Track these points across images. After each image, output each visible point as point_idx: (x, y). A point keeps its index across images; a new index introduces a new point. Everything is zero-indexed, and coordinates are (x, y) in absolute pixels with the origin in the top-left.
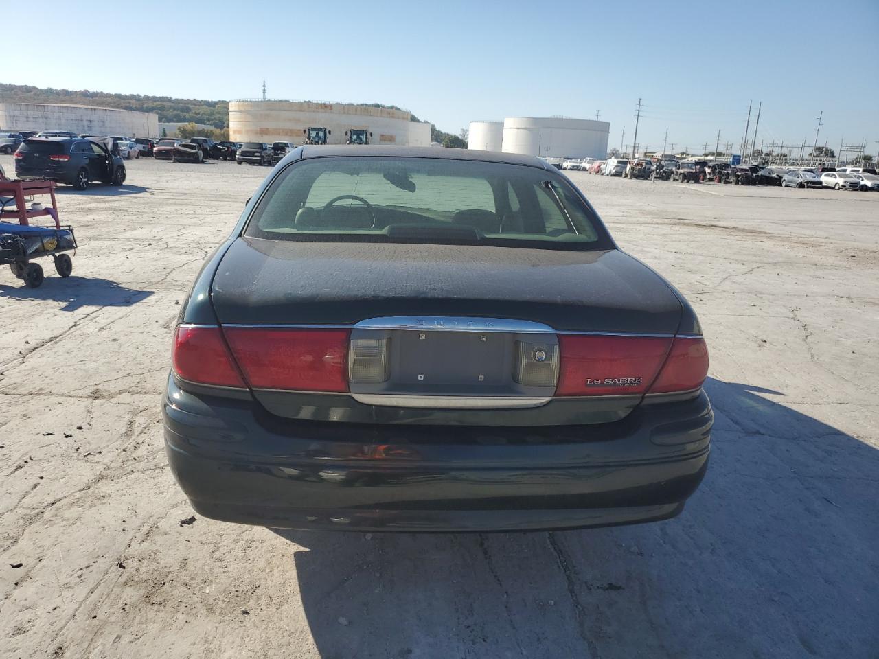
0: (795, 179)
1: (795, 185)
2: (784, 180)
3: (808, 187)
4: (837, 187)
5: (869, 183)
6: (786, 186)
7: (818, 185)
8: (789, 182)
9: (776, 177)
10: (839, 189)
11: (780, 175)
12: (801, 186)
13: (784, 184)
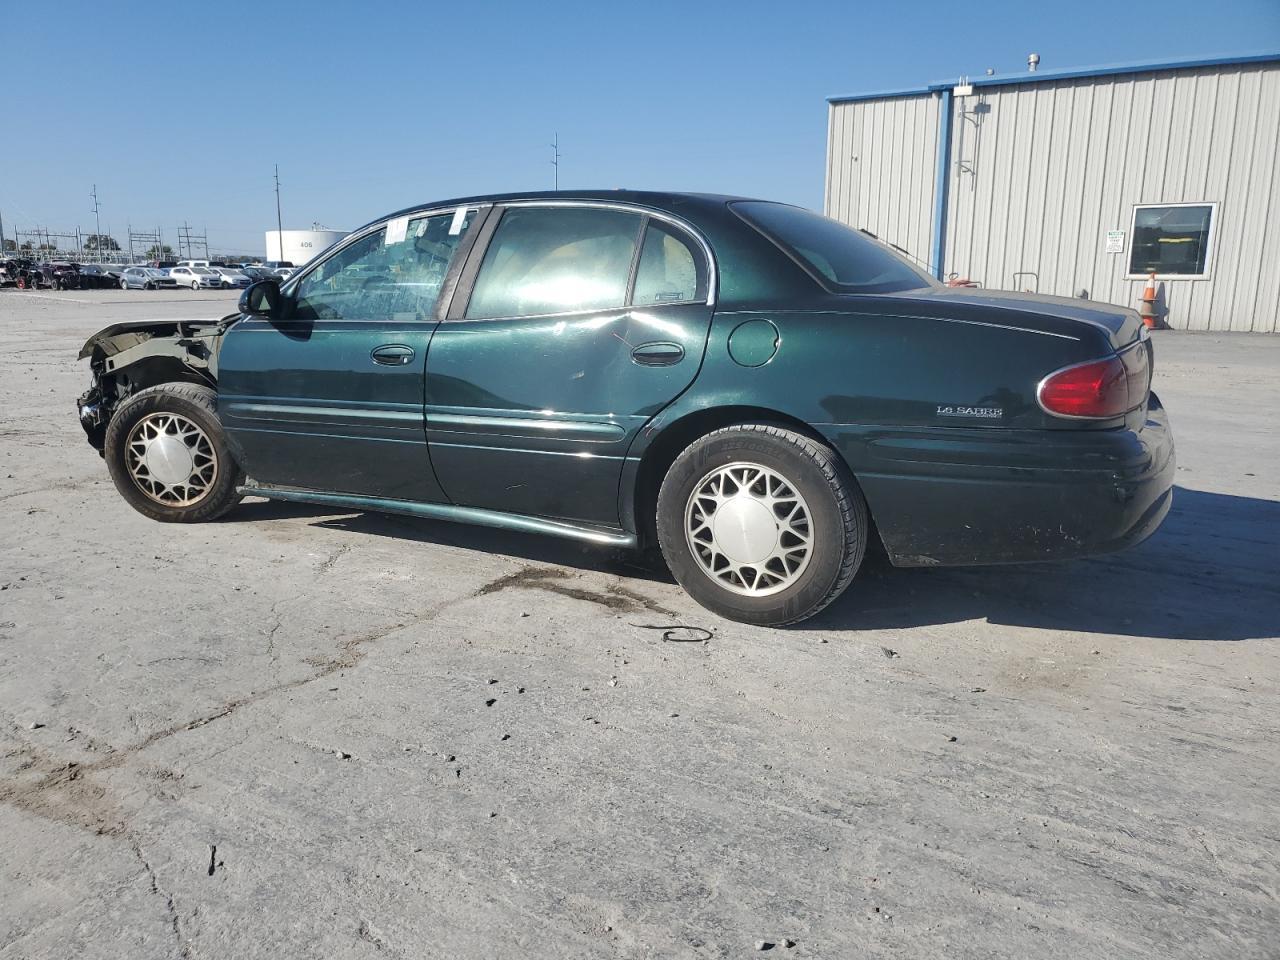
0: (139, 278)
1: (141, 286)
2: (123, 280)
3: (161, 288)
4: (195, 287)
5: (230, 280)
6: (128, 288)
7: (172, 285)
8: (131, 282)
9: (109, 276)
10: (198, 288)
11: (116, 273)
12: (151, 286)
13: (124, 286)
